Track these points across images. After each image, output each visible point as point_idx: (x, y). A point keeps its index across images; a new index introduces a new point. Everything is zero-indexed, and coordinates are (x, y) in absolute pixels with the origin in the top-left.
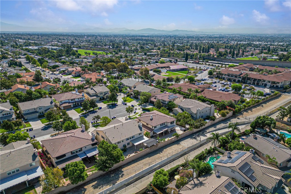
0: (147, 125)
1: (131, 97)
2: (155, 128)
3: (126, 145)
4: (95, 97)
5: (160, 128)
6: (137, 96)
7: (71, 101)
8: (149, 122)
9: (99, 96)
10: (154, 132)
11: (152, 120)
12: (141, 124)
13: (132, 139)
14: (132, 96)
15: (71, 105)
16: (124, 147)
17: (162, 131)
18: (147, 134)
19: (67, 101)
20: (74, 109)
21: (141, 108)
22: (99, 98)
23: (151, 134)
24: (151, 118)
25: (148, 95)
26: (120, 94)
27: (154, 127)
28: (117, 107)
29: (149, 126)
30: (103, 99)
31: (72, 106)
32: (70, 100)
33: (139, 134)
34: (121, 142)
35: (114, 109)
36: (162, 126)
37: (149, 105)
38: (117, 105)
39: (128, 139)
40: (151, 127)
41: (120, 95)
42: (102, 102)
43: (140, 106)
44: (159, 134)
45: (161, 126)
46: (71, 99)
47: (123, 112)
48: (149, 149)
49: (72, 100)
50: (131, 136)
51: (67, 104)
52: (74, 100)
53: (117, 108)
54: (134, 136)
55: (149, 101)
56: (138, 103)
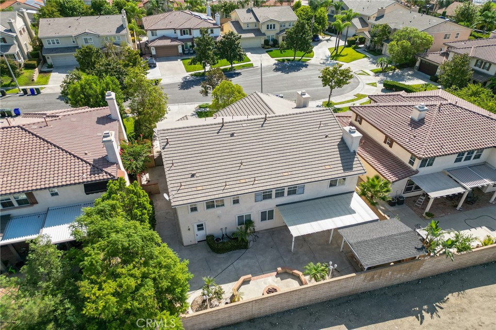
0: (386, 146)
1: (360, 48)
2: (422, 166)
3: (256, 218)
4: (252, 35)
5: (450, 170)
6: (378, 47)
7: (182, 35)
8: (403, 133)
9: (264, 34)
10: (411, 183)
11: (417, 124)
12: (357, 134)
13: (286, 199)
14: (363, 46)
15: (176, 46)
16: (240, 224)
17: (458, 190)
18: (373, 186)
19: (170, 33)
20: (182, 60)
21: (380, 82)
22: (261, 41)
23: (397, 188)
24: (416, 115)
25: (423, 39)
26: (327, 38)
27: (417, 162)
28: (304, 69)
29: (395, 150)
30: (275, 43)
31: (180, 50)
32: (178, 32)
33: (333, 183)
34: (228, 203)
35: (293, 74)
36: (463, 163)
37: (414, 76)
38: (306, 66)
39: (267, 195)
40: (405, 158)
41: (327, 40)
42: (267, 52)
43: (378, 76)
44: (436, 199)
45: (458, 160)
46: (181, 30)
47: (314, 87)
48: (362, 276)
49: (183, 32)
50: (286, 182)
51: (167, 42)
52: (191, 34)
53: (303, 72)
54: (302, 186)
55: (418, 64)
56: (374, 67)
